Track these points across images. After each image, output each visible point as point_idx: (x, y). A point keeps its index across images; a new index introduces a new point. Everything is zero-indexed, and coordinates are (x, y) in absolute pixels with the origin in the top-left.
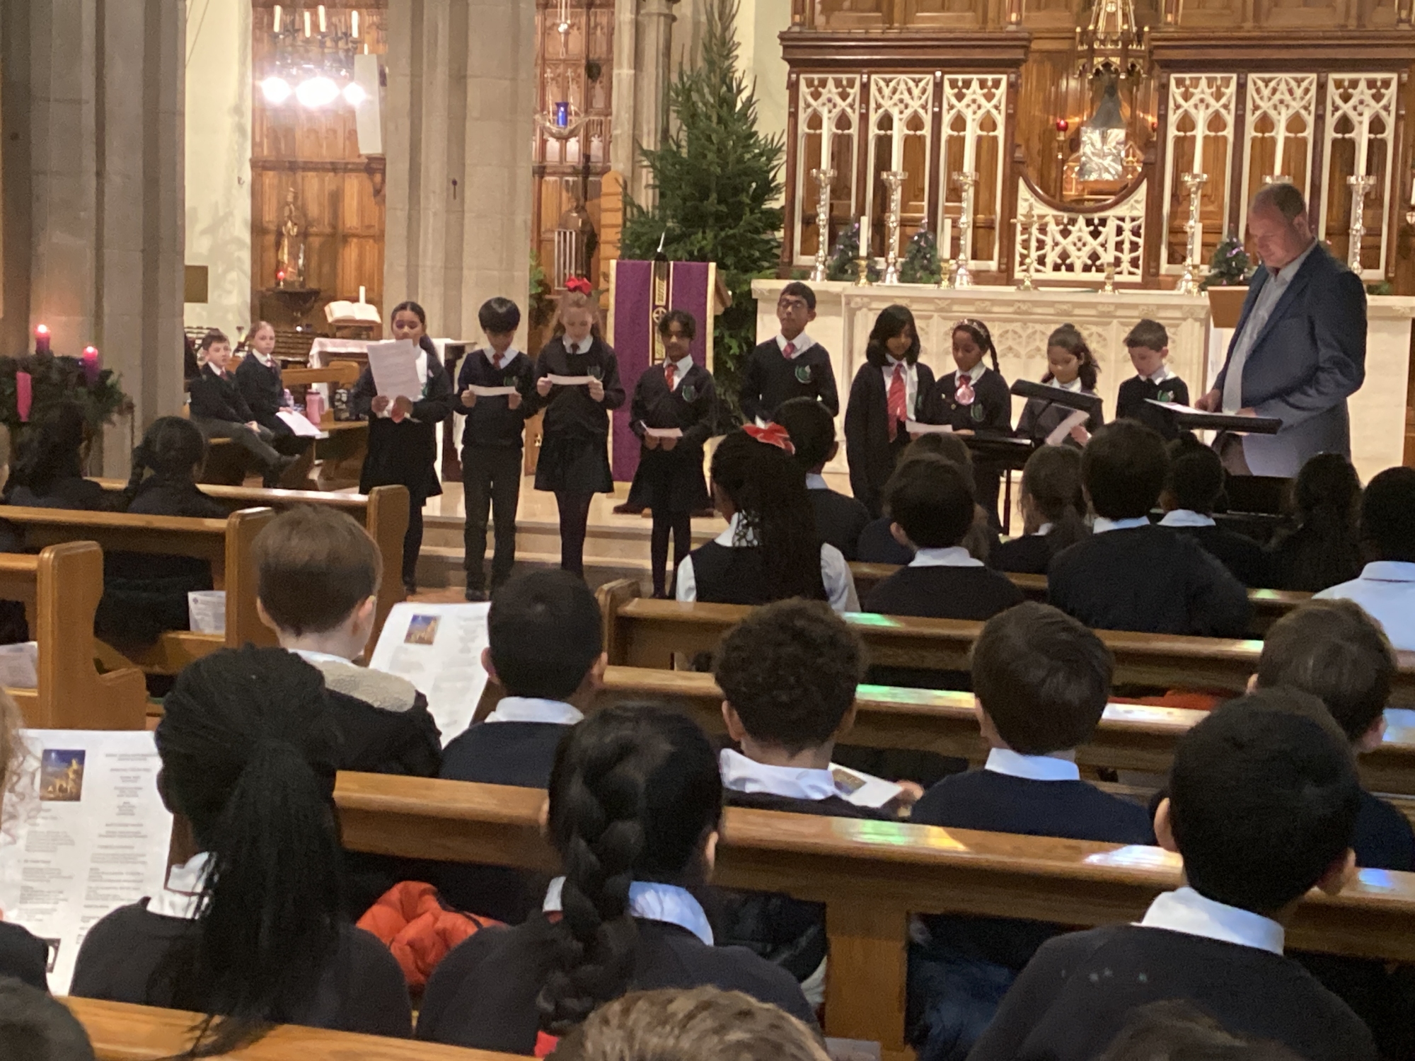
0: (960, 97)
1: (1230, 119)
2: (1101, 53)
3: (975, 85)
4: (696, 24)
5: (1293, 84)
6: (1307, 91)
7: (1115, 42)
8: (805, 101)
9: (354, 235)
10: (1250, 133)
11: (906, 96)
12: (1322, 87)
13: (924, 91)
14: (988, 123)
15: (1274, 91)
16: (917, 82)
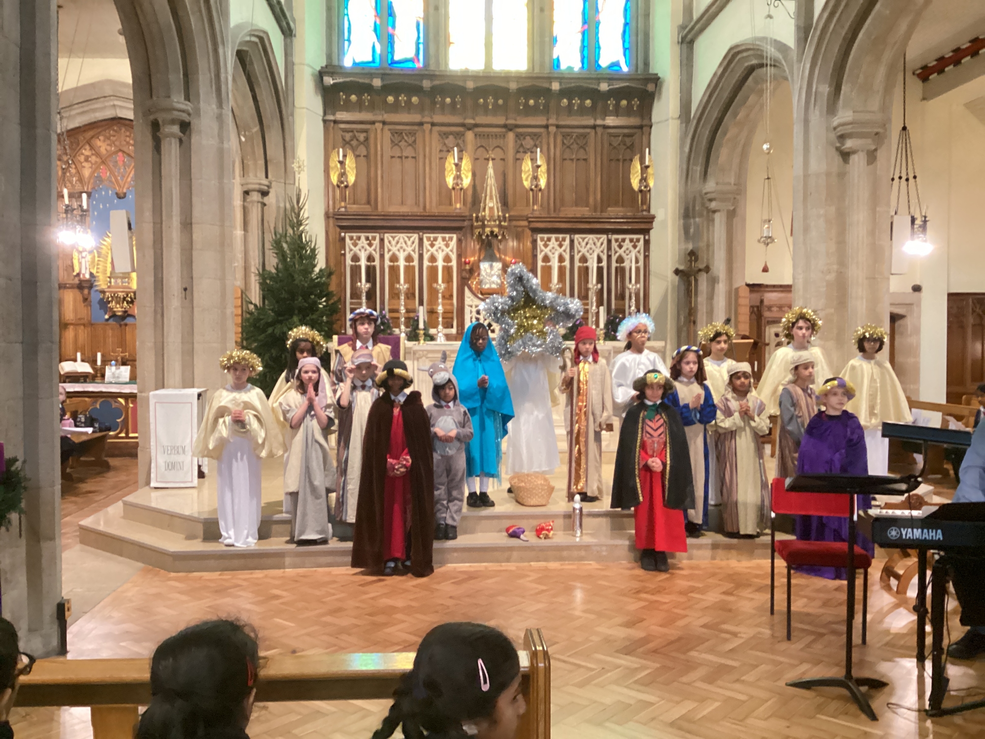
0: (432, 245)
1: (567, 257)
2: (489, 226)
3: (440, 240)
4: (278, 207)
5: (596, 240)
6: (602, 244)
7: (495, 221)
8: (349, 247)
9: (72, 324)
10: (577, 264)
11: (404, 245)
12: (609, 241)
13: (413, 243)
14: (447, 259)
15: (587, 244)
16: (409, 238)
